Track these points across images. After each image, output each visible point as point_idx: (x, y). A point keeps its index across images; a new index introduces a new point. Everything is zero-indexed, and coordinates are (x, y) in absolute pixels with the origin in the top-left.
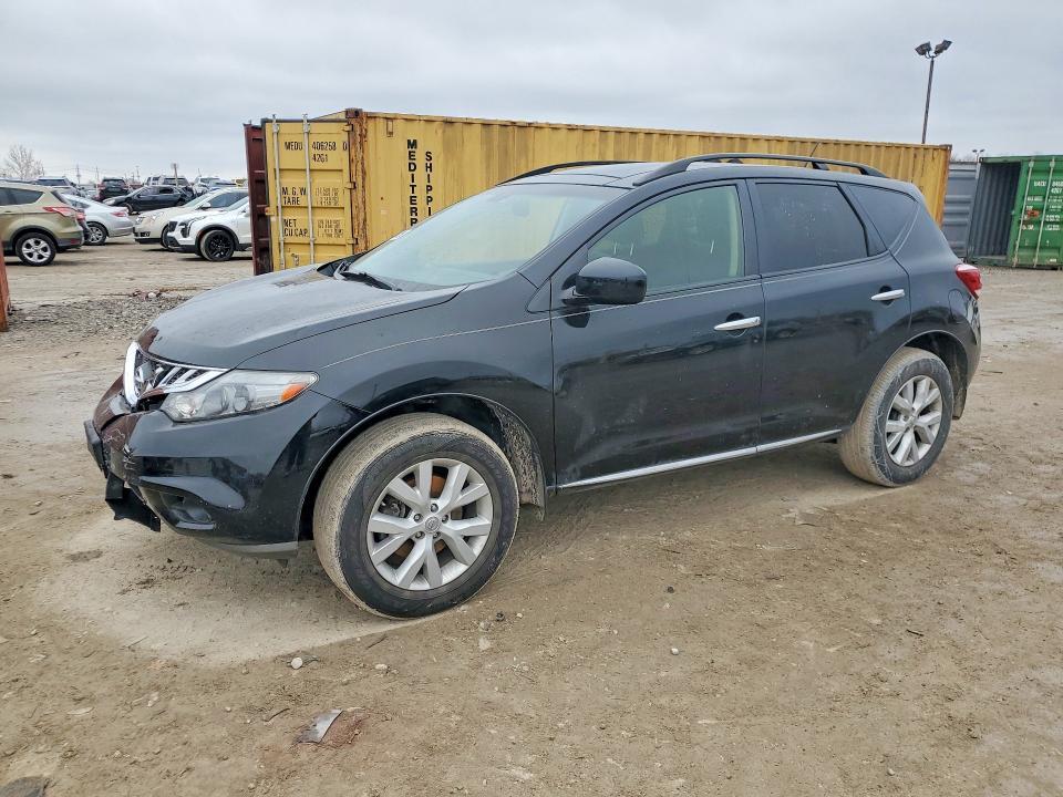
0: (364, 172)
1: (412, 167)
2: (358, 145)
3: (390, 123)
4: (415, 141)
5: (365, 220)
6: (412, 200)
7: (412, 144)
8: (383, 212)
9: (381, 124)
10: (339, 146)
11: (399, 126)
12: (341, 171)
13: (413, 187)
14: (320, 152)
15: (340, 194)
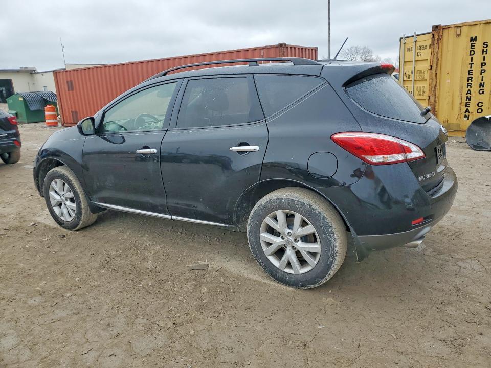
0: (438, 60)
1: (472, 53)
2: (436, 45)
3: (459, 29)
4: (476, 37)
5: (436, 86)
6: (470, 72)
7: (473, 39)
8: (448, 81)
9: (452, 31)
10: (428, 47)
11: (465, 29)
12: (427, 60)
13: (471, 64)
14: (420, 51)
15: (426, 72)
